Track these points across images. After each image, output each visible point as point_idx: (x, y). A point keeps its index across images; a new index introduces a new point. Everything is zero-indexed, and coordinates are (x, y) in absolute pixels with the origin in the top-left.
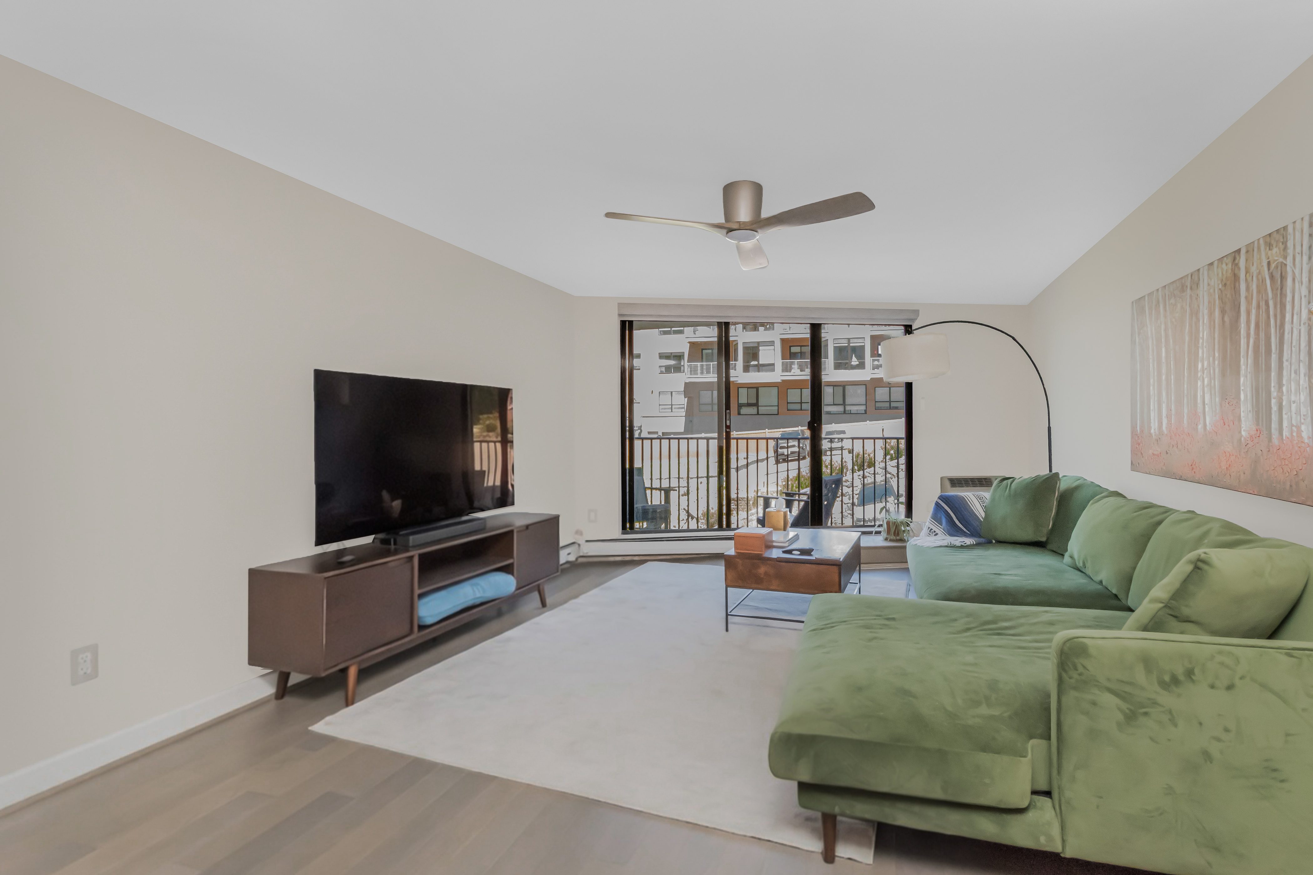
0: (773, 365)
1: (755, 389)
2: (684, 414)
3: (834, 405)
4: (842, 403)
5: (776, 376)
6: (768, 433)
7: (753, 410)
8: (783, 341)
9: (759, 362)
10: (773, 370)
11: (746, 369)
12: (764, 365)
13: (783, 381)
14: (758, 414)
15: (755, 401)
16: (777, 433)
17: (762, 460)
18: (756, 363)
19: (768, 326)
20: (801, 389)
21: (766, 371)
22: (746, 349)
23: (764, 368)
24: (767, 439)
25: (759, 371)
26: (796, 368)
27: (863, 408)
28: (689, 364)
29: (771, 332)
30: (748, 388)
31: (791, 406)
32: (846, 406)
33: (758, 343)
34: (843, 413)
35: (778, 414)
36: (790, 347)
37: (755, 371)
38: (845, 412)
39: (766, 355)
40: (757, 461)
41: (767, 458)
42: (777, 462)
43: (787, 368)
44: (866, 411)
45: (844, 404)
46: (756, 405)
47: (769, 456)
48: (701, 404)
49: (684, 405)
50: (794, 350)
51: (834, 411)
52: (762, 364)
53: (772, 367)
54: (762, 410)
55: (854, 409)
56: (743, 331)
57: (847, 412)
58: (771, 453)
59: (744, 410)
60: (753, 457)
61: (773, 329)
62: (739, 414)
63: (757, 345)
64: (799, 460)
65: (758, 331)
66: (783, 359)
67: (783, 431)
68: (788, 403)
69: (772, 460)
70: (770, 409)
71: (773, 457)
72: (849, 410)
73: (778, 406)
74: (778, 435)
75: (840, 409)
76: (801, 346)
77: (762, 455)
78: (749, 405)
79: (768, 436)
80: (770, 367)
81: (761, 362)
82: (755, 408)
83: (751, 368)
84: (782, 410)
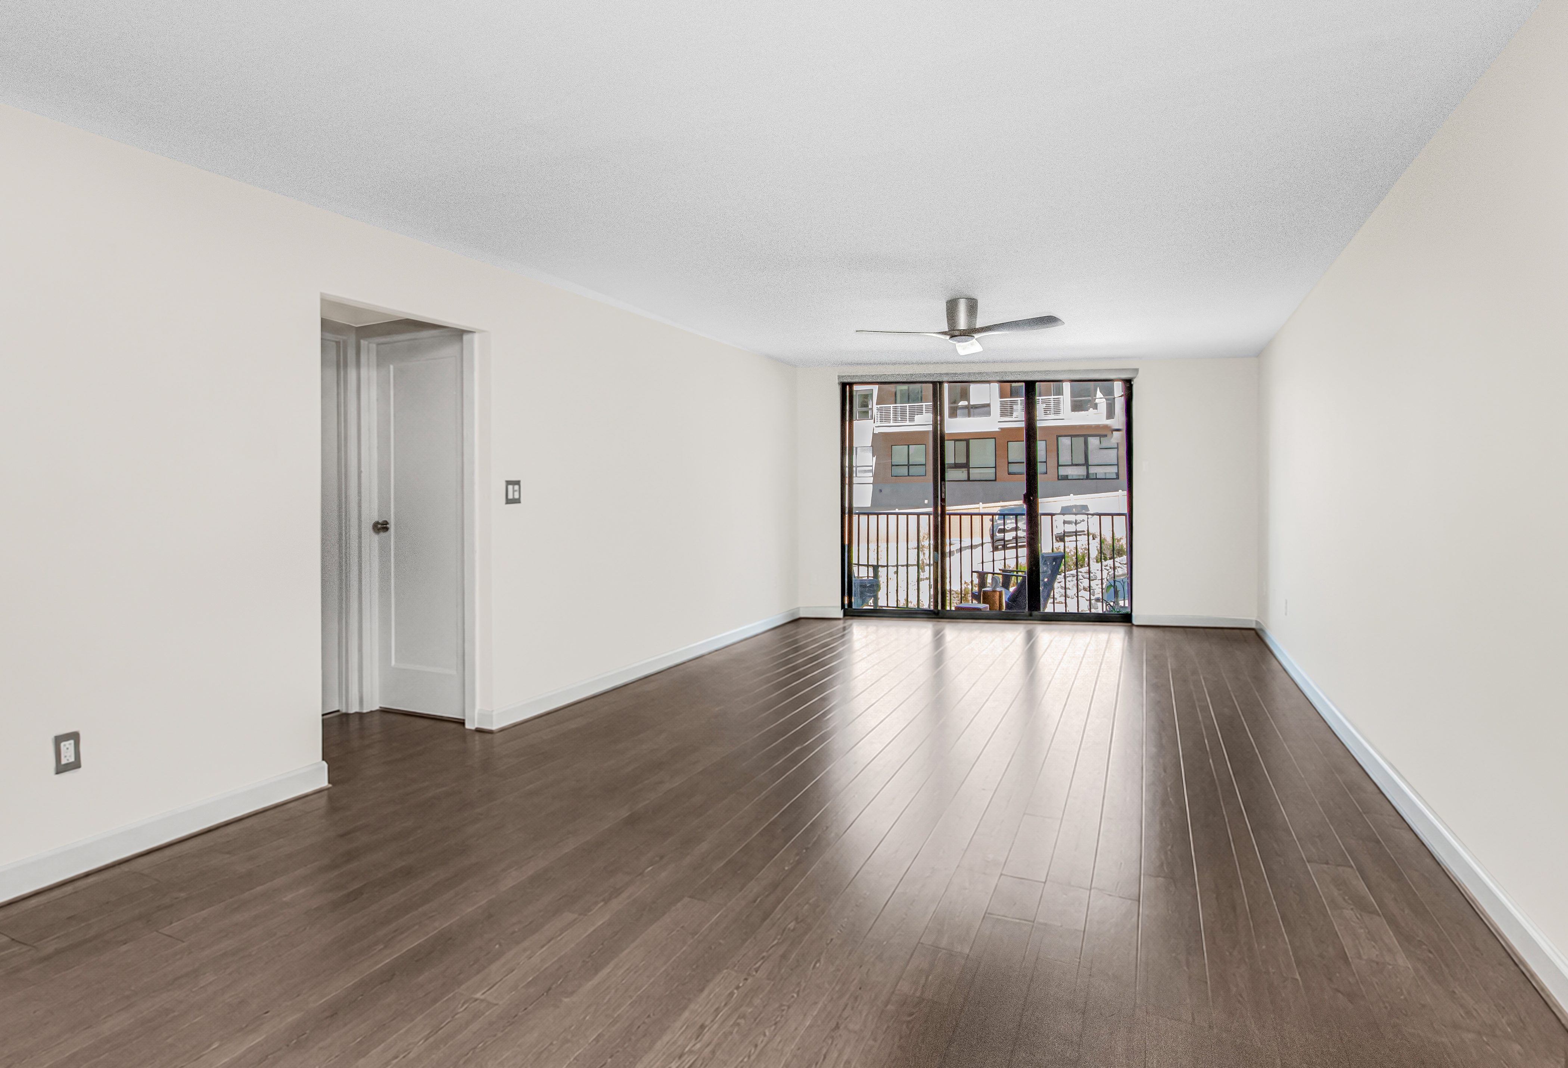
0: (988, 405)
1: (965, 442)
2: (871, 480)
3: (1072, 465)
4: (1083, 462)
5: (992, 423)
6: (981, 507)
7: (964, 474)
9: (969, 402)
10: (988, 414)
11: (955, 412)
12: (976, 407)
13: (1002, 429)
14: (969, 480)
15: (963, 460)
16: (995, 507)
17: (977, 546)
18: (965, 403)
20: (1017, 442)
21: (980, 415)
23: (977, 410)
24: (982, 515)
25: (969, 415)
26: (1019, 410)
27: (1114, 469)
28: (879, 406)
30: (955, 440)
31: (1012, 468)
32: (1090, 467)
34: (1085, 478)
35: (995, 480)
37: (963, 415)
38: (1088, 477)
39: (977, 394)
40: (972, 547)
41: (982, 544)
42: (995, 549)
43: (1006, 411)
44: (1117, 474)
45: (1086, 464)
46: (966, 466)
47: (984, 542)
48: (894, 465)
49: (872, 466)
51: (1073, 475)
52: (973, 405)
53: (986, 409)
54: (975, 473)
55: (1100, 471)
57: (1091, 477)
58: (987, 538)
59: (957, 474)
60: (966, 542)
64: (1016, 547)
66: (1001, 397)
67: (1002, 507)
68: (1008, 463)
69: (988, 547)
70: (985, 472)
71: (989, 543)
72: (1093, 474)
73: (995, 467)
74: (996, 510)
75: (1080, 471)
77: (977, 540)
78: (957, 466)
79: (982, 511)
80: (984, 409)
81: (971, 403)
82: (965, 470)
83: (959, 412)
84: (1001, 473)
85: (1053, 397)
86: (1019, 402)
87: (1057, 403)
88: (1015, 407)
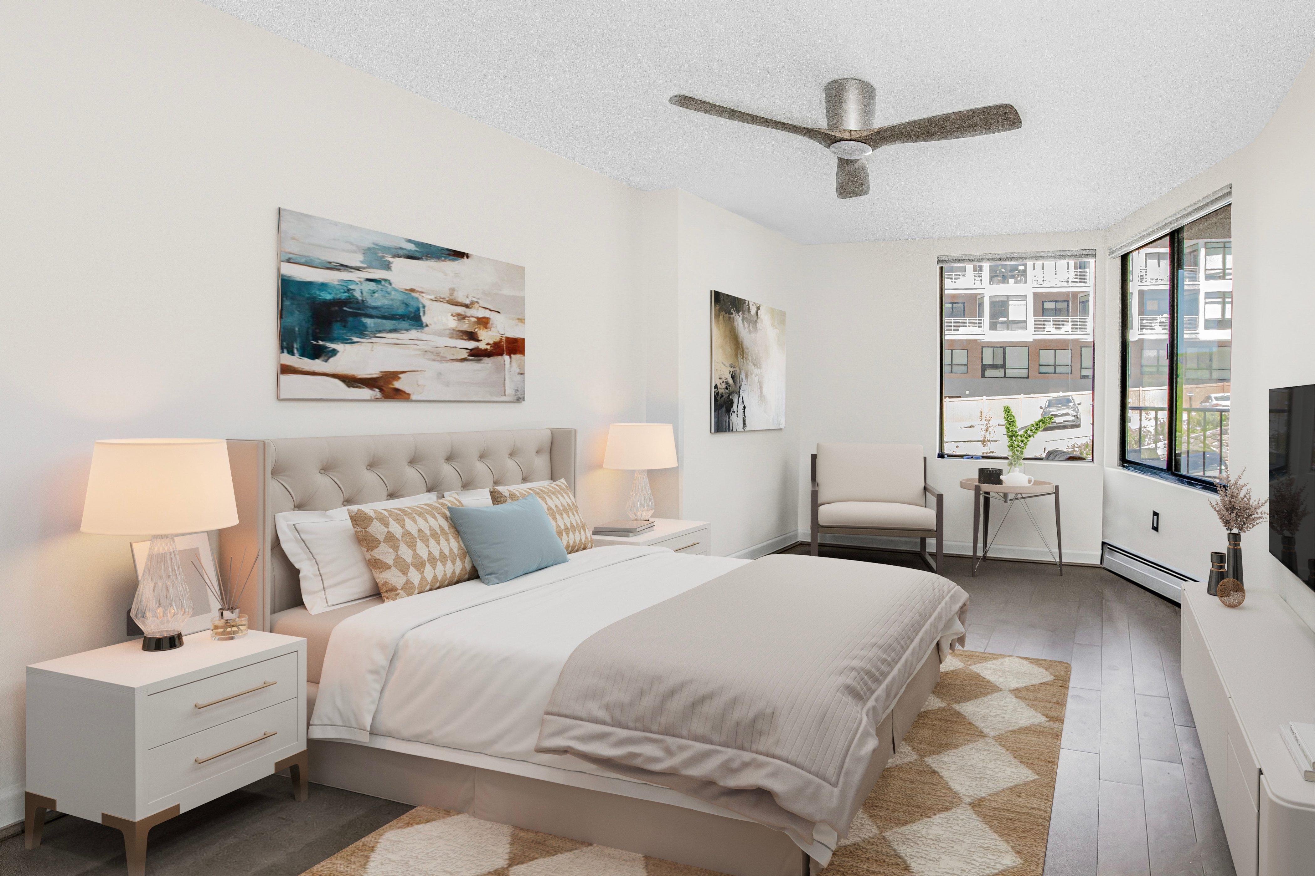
0: (1025, 322)
1: (1002, 349)
5: (1028, 335)
7: (1000, 373)
8: (1035, 294)
9: (1008, 318)
10: (1025, 328)
11: (993, 326)
12: (1014, 322)
13: (1035, 340)
14: (1005, 377)
15: (1000, 362)
18: (1005, 319)
19: (1019, 278)
20: (1055, 350)
21: (1018, 329)
22: (993, 304)
23: (1014, 326)
25: (1008, 329)
26: (1050, 326)
29: (1022, 285)
30: (994, 347)
31: (1043, 369)
33: (1008, 297)
35: (1028, 378)
36: (1043, 302)
37: (1003, 329)
39: (1016, 312)
43: (1040, 327)
46: (1003, 366)
50: (1047, 305)
52: (1012, 321)
54: (1009, 372)
56: (990, 283)
59: (989, 373)
61: (1026, 282)
62: (983, 376)
63: (1006, 300)
65: (1008, 283)
66: (1035, 316)
68: (1040, 365)
70: (1019, 371)
73: (1028, 368)
76: (1056, 302)
78: (994, 367)
80: (1022, 324)
81: (1010, 319)
82: (1002, 370)
83: (998, 326)
84: (1034, 373)
85: (1078, 317)
86: (1052, 320)
87: (1084, 322)
88: (1046, 324)
